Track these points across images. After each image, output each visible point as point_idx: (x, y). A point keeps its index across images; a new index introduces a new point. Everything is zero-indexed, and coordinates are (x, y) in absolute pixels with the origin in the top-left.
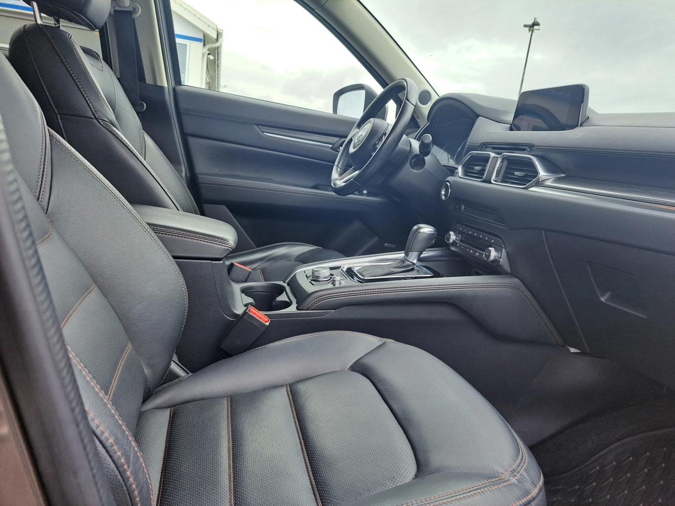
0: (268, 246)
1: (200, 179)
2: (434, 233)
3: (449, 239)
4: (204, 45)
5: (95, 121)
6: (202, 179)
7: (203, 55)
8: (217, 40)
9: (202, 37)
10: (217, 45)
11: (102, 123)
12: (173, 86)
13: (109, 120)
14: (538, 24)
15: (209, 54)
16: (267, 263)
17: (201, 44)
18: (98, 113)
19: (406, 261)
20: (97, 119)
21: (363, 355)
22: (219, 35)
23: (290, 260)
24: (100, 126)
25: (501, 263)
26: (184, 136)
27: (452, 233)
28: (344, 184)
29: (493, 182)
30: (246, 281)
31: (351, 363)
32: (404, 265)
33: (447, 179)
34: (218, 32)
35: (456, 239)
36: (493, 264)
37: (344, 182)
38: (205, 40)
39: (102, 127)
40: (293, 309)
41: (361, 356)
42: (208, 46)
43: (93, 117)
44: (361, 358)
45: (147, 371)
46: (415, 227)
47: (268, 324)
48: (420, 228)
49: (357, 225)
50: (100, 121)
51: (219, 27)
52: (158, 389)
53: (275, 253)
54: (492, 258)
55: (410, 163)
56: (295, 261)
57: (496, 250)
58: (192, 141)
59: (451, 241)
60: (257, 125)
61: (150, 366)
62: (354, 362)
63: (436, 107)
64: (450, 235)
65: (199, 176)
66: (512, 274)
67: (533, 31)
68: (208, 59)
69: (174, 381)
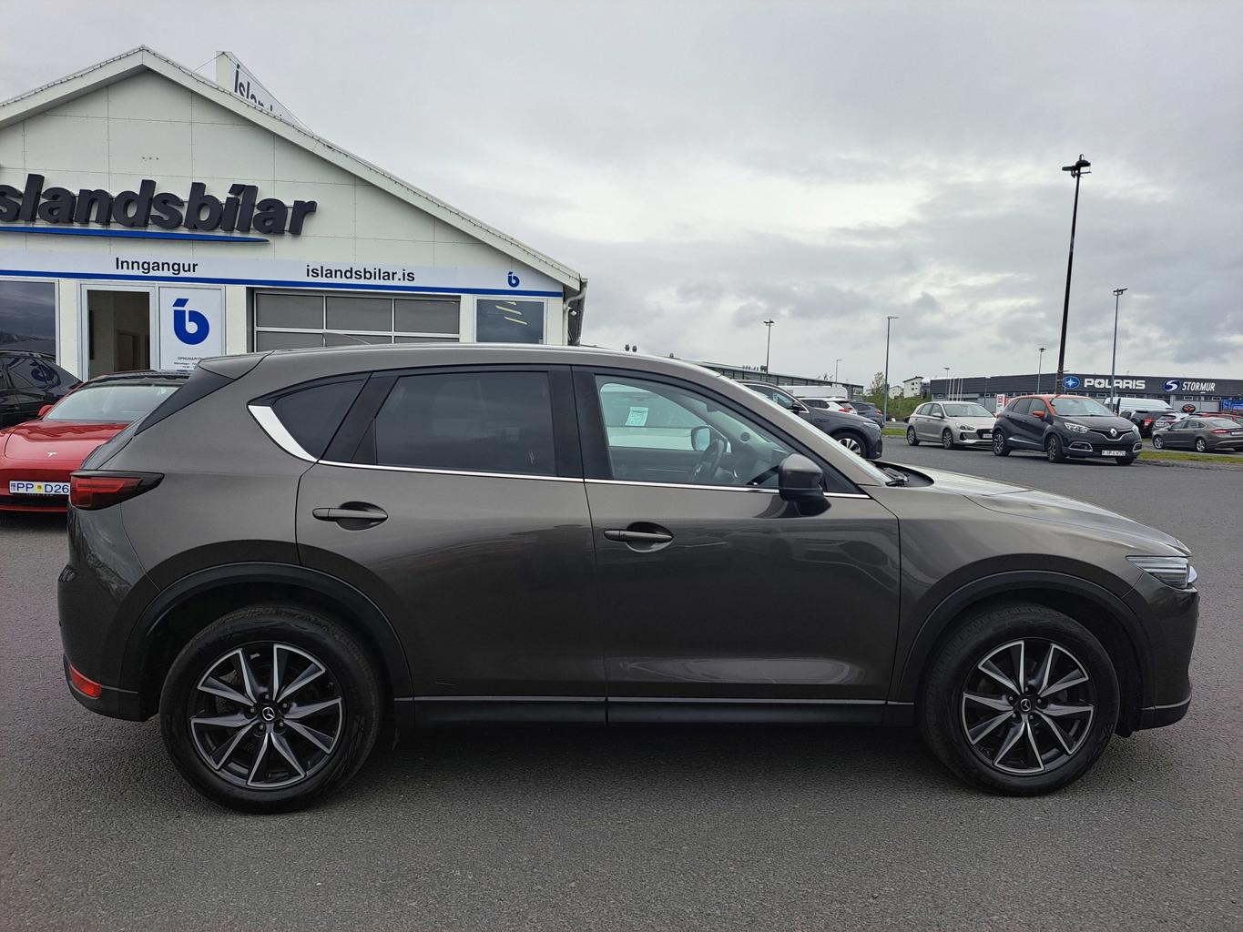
4: (564, 300)
7: (564, 312)
8: (580, 292)
9: (561, 291)
10: (580, 297)
14: (1087, 164)
15: (571, 311)
17: (561, 299)
22: (583, 285)
34: (581, 282)
38: (566, 293)
42: (568, 301)
51: (583, 277)
67: (1079, 176)
68: (570, 315)
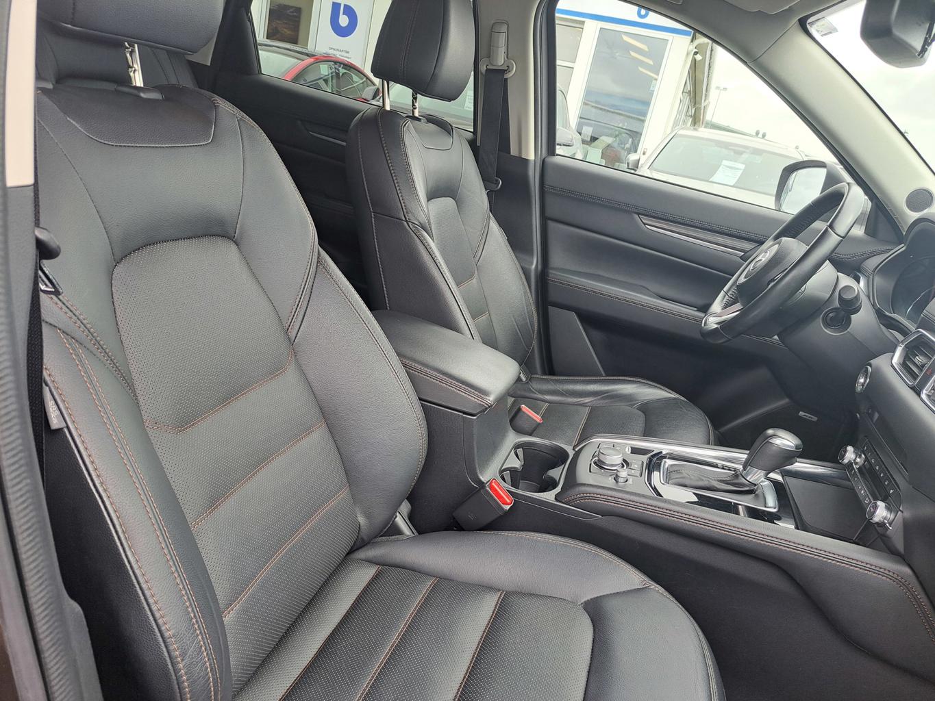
0: (612, 378)
1: (550, 275)
2: (794, 449)
3: (843, 457)
4: (692, 41)
5: (405, 223)
6: (553, 274)
7: (688, 54)
11: (411, 226)
12: (543, 157)
13: (420, 223)
15: (696, 53)
16: (601, 401)
17: (689, 38)
18: (409, 215)
19: (741, 477)
20: (407, 221)
21: (608, 593)
23: (631, 406)
24: (409, 229)
25: (888, 532)
26: (544, 219)
27: (850, 449)
28: (716, 326)
29: (924, 396)
30: (530, 434)
31: (589, 597)
32: (736, 481)
33: (871, 361)
35: (854, 460)
36: (877, 528)
37: (717, 324)
39: (411, 231)
40: (549, 496)
41: (605, 594)
42: (696, 43)
43: (404, 219)
44: (604, 596)
45: (361, 519)
46: (770, 432)
47: (507, 507)
48: (774, 436)
49: (762, 373)
50: (410, 223)
52: (377, 540)
53: (616, 391)
54: (876, 519)
55: (823, 317)
56: (637, 409)
57: (888, 508)
58: (551, 225)
59: (846, 461)
60: (639, 214)
61: (368, 516)
62: (592, 597)
63: (917, 228)
64: (845, 452)
65: (551, 271)
66: (903, 558)
69: (393, 537)
